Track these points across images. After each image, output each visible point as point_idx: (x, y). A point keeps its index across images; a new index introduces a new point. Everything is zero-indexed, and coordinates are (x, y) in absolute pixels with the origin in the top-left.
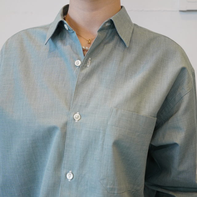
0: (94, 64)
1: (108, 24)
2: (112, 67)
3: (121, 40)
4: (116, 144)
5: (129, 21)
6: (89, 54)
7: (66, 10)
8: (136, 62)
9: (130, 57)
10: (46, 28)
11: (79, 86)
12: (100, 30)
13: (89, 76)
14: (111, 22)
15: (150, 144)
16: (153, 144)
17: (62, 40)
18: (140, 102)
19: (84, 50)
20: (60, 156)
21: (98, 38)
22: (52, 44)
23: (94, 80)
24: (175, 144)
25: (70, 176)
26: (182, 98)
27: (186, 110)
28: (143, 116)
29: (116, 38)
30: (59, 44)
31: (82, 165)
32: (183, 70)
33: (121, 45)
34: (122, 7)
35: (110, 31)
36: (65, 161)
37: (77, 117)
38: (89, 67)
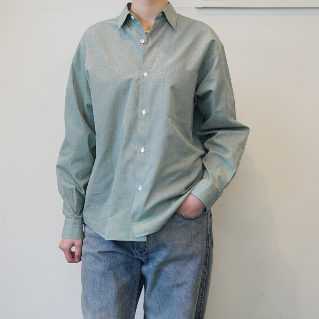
0: (153, 41)
1: (161, 15)
2: (166, 42)
3: (170, 24)
4: (172, 88)
5: (175, 12)
6: (150, 35)
7: (129, 5)
8: (181, 38)
9: (177, 35)
10: (116, 20)
11: (145, 55)
12: (157, 18)
13: (151, 48)
14: (163, 13)
15: (195, 95)
16: (197, 94)
17: (129, 27)
18: (185, 63)
19: (146, 33)
20: (137, 101)
21: (155, 24)
22: (122, 31)
23: (155, 50)
24: (211, 91)
25: (144, 112)
26: (213, 61)
27: (217, 68)
28: (187, 71)
29: (166, 24)
30: (128, 30)
31: (152, 103)
32: (213, 42)
33: (170, 28)
34: (168, 3)
35: (162, 19)
36: (140, 103)
37: (146, 74)
38: (150, 43)
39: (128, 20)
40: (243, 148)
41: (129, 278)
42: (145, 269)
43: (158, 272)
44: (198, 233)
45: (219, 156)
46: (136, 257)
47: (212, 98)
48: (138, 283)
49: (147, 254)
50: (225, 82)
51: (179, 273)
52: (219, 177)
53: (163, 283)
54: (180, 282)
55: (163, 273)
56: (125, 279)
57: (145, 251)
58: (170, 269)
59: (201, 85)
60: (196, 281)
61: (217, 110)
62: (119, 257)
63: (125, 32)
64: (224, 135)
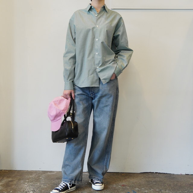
3: (106, 11)
6: (99, 14)
9: (108, 15)
11: (97, 20)
13: (99, 18)
14: (104, 6)
16: (114, 36)
23: (101, 19)
24: (119, 35)
25: (97, 40)
26: (121, 25)
30: (91, 12)
36: (96, 37)
37: (97, 26)
38: (99, 16)
39: (91, 9)
40: (131, 57)
41: (87, 104)
42: (93, 101)
43: (99, 101)
44: (113, 86)
45: (121, 58)
46: (90, 96)
47: (120, 37)
48: (91, 107)
49: (94, 94)
50: (124, 32)
51: (107, 101)
52: (121, 65)
53: (101, 105)
54: (107, 104)
55: (101, 102)
56: (86, 105)
57: (94, 93)
58: (104, 100)
59: (116, 33)
60: (113, 104)
61: (122, 42)
62: (84, 96)
63: (89, 12)
64: (124, 52)
